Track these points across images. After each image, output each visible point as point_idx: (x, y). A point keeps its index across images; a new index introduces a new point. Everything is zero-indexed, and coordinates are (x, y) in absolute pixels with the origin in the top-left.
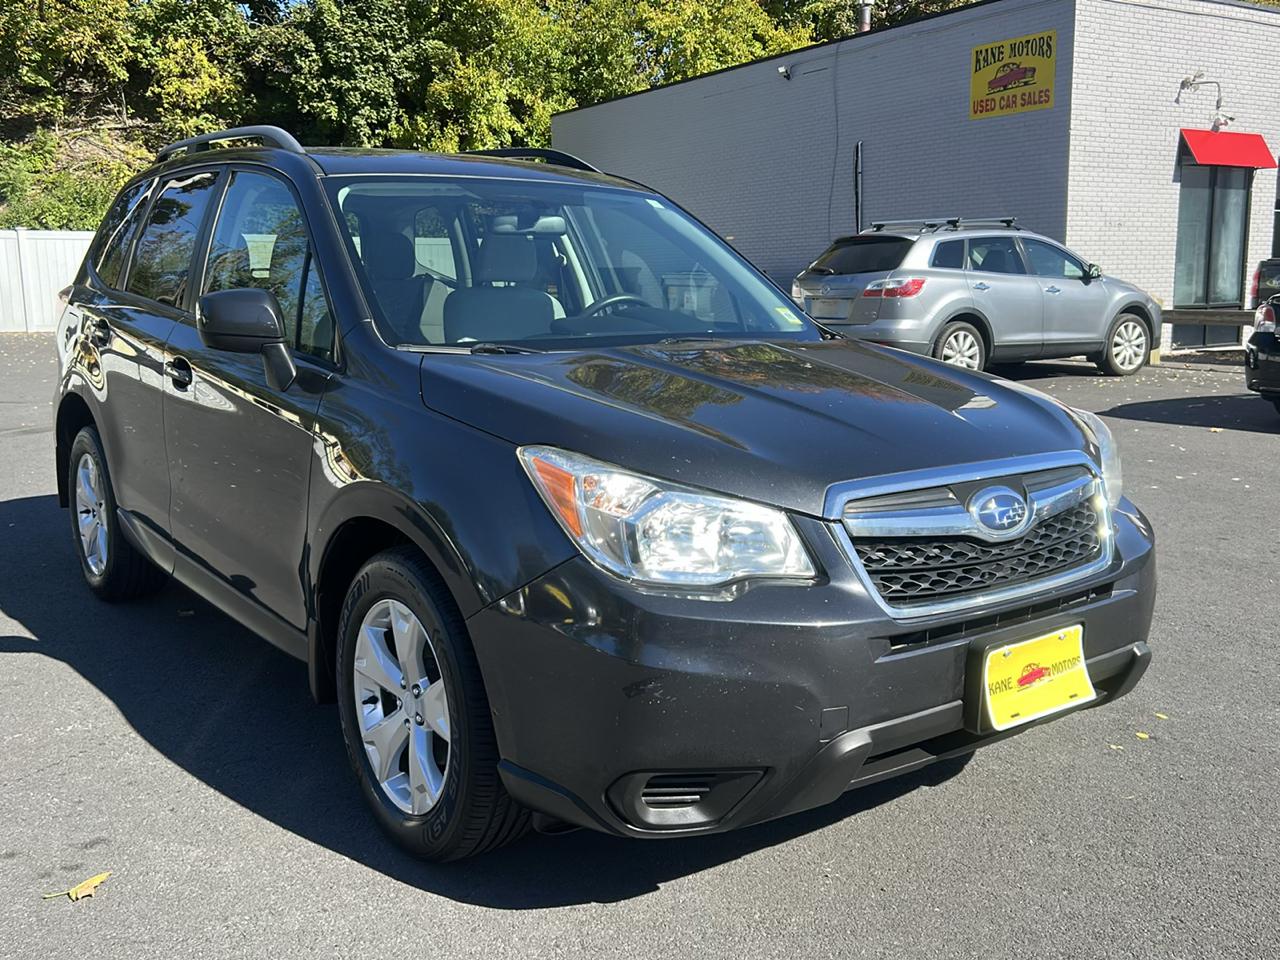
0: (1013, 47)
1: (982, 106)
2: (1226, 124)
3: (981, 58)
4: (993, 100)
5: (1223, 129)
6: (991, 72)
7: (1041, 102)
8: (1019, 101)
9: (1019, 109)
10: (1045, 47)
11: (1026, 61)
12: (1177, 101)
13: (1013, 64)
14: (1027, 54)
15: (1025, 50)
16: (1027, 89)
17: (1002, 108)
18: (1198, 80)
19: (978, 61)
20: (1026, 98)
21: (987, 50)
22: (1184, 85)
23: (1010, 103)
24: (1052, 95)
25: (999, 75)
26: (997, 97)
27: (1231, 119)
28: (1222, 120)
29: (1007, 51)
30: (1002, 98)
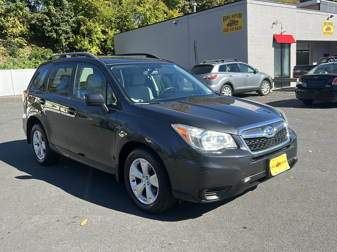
0: (232, 16)
1: (225, 30)
2: (284, 33)
3: (225, 18)
4: (228, 29)
5: (283, 34)
6: (227, 22)
7: (240, 29)
8: (235, 29)
9: (235, 31)
10: (240, 16)
11: (236, 19)
12: (272, 28)
13: (233, 20)
14: (236, 17)
15: (235, 16)
16: (236, 26)
17: (230, 31)
18: (277, 22)
19: (224, 19)
20: (236, 28)
21: (226, 16)
22: (273, 24)
23: (233, 29)
24: (242, 27)
25: (229, 23)
26: (229, 28)
27: (285, 32)
28: (283, 32)
29: (231, 17)
30: (230, 28)
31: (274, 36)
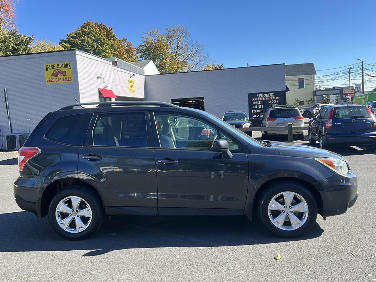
0: (58, 65)
1: (50, 80)
2: (106, 87)
3: (48, 67)
4: (53, 79)
5: (105, 88)
6: (52, 71)
7: (69, 80)
8: (62, 80)
9: (62, 82)
10: (68, 66)
11: (63, 69)
12: (97, 82)
13: (59, 70)
14: (63, 67)
15: (62, 66)
16: (64, 77)
17: (57, 81)
18: (101, 77)
19: (47, 68)
20: (64, 79)
21: (49, 65)
22: (98, 78)
23: (59, 80)
24: (72, 78)
25: (54, 72)
26: (55, 78)
27: (108, 86)
28: (106, 86)
29: (56, 66)
30: (56, 79)
31: (99, 91)
